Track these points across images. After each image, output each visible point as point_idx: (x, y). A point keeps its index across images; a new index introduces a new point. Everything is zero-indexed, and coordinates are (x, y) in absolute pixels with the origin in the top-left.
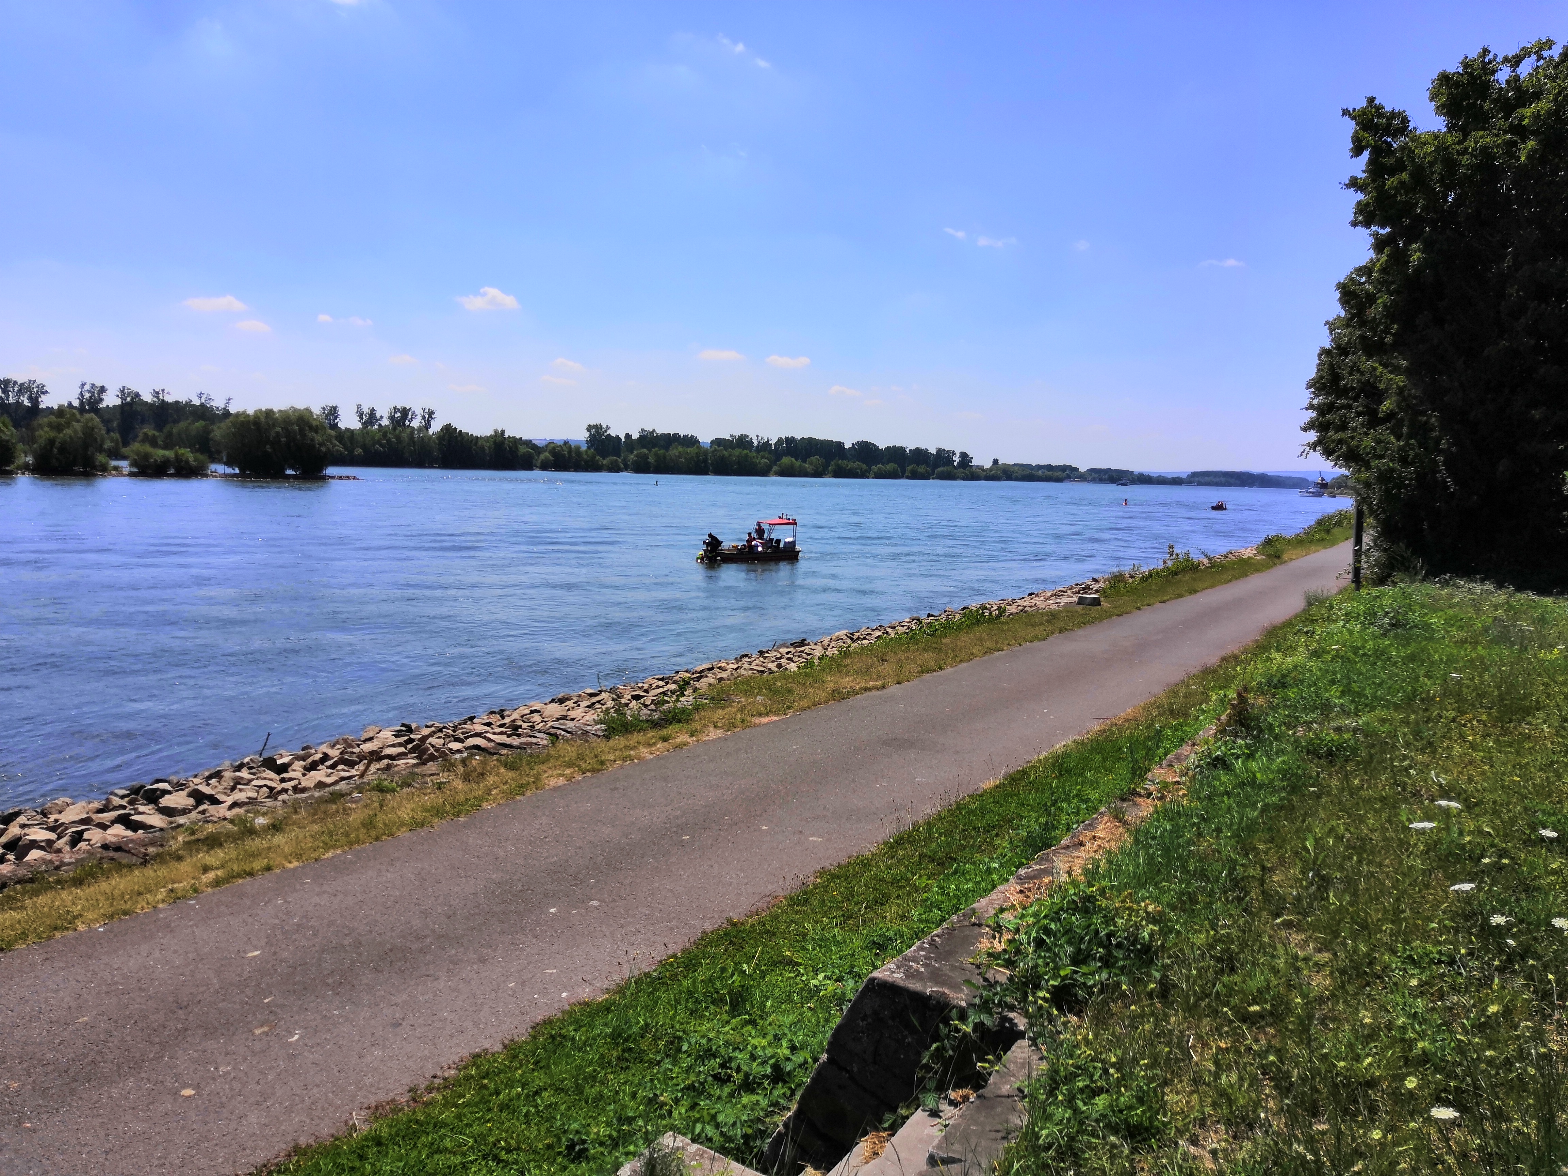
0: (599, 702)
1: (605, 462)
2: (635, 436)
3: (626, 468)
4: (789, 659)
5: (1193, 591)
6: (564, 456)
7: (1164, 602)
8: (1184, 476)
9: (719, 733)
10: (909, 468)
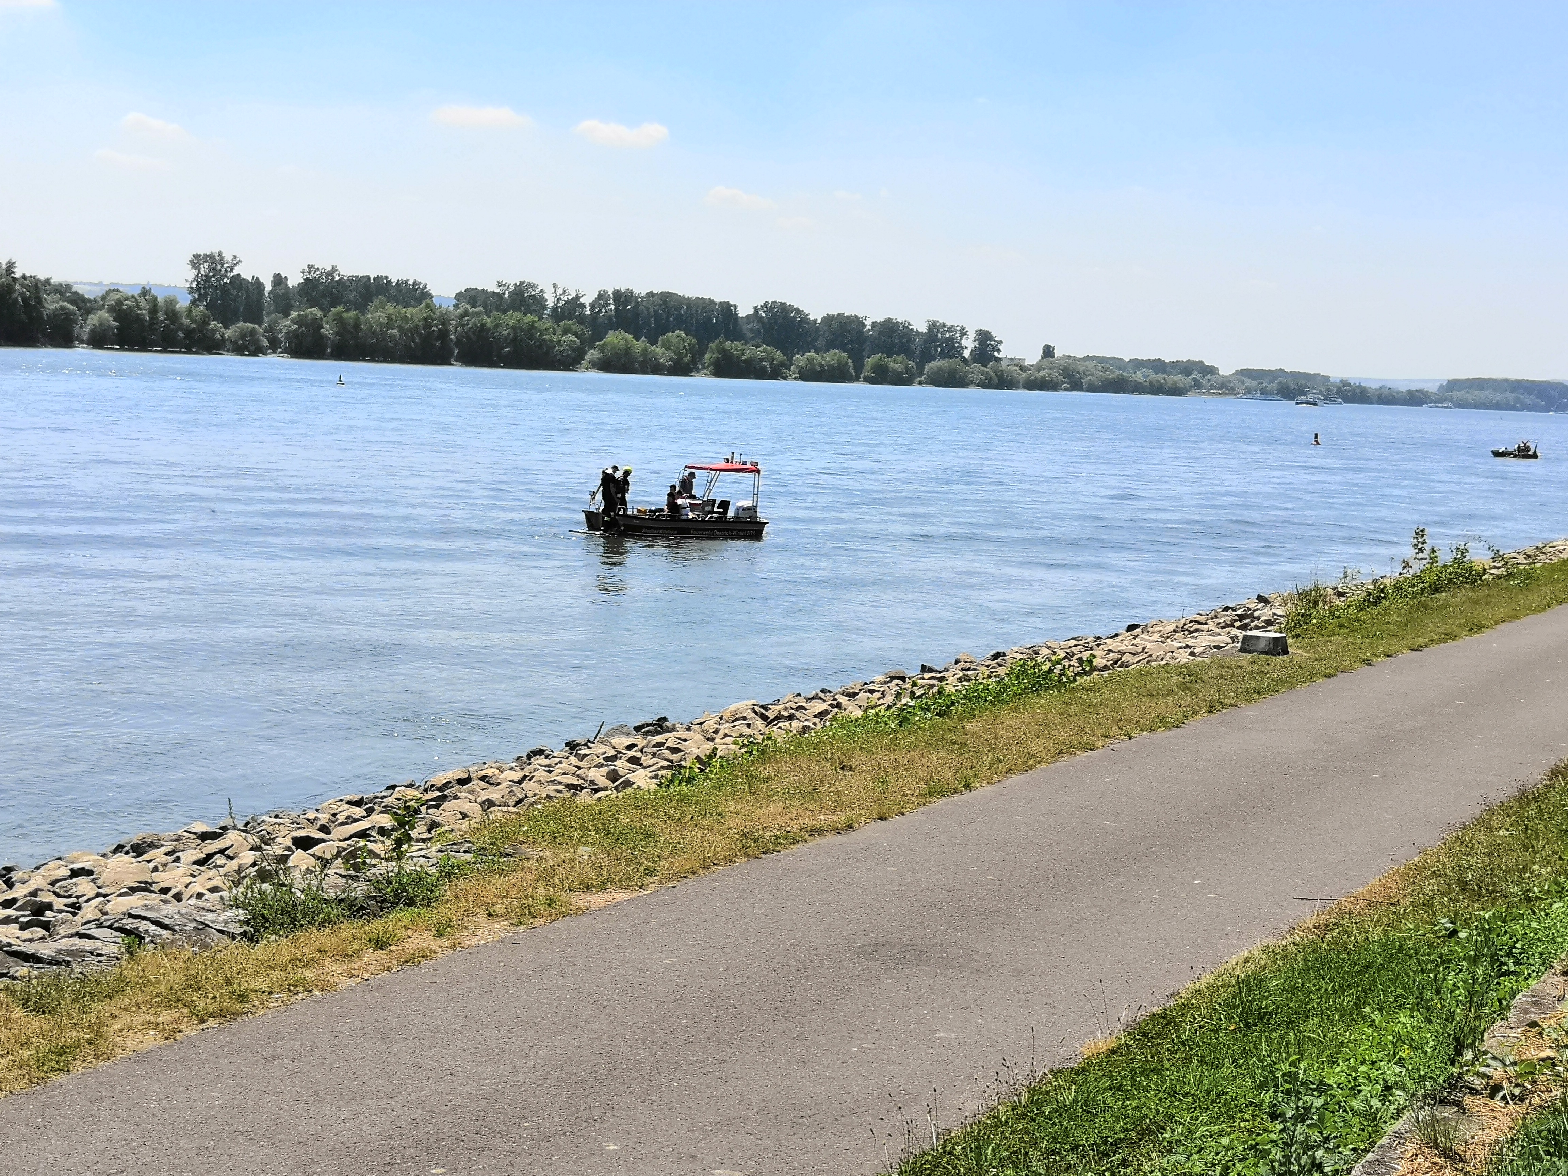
0: (222, 852)
1: (228, 333)
2: (294, 280)
3: (274, 346)
4: (634, 761)
5: (1475, 627)
6: (139, 319)
7: (1418, 649)
8: (1432, 388)
9: (500, 928)
10: (871, 361)
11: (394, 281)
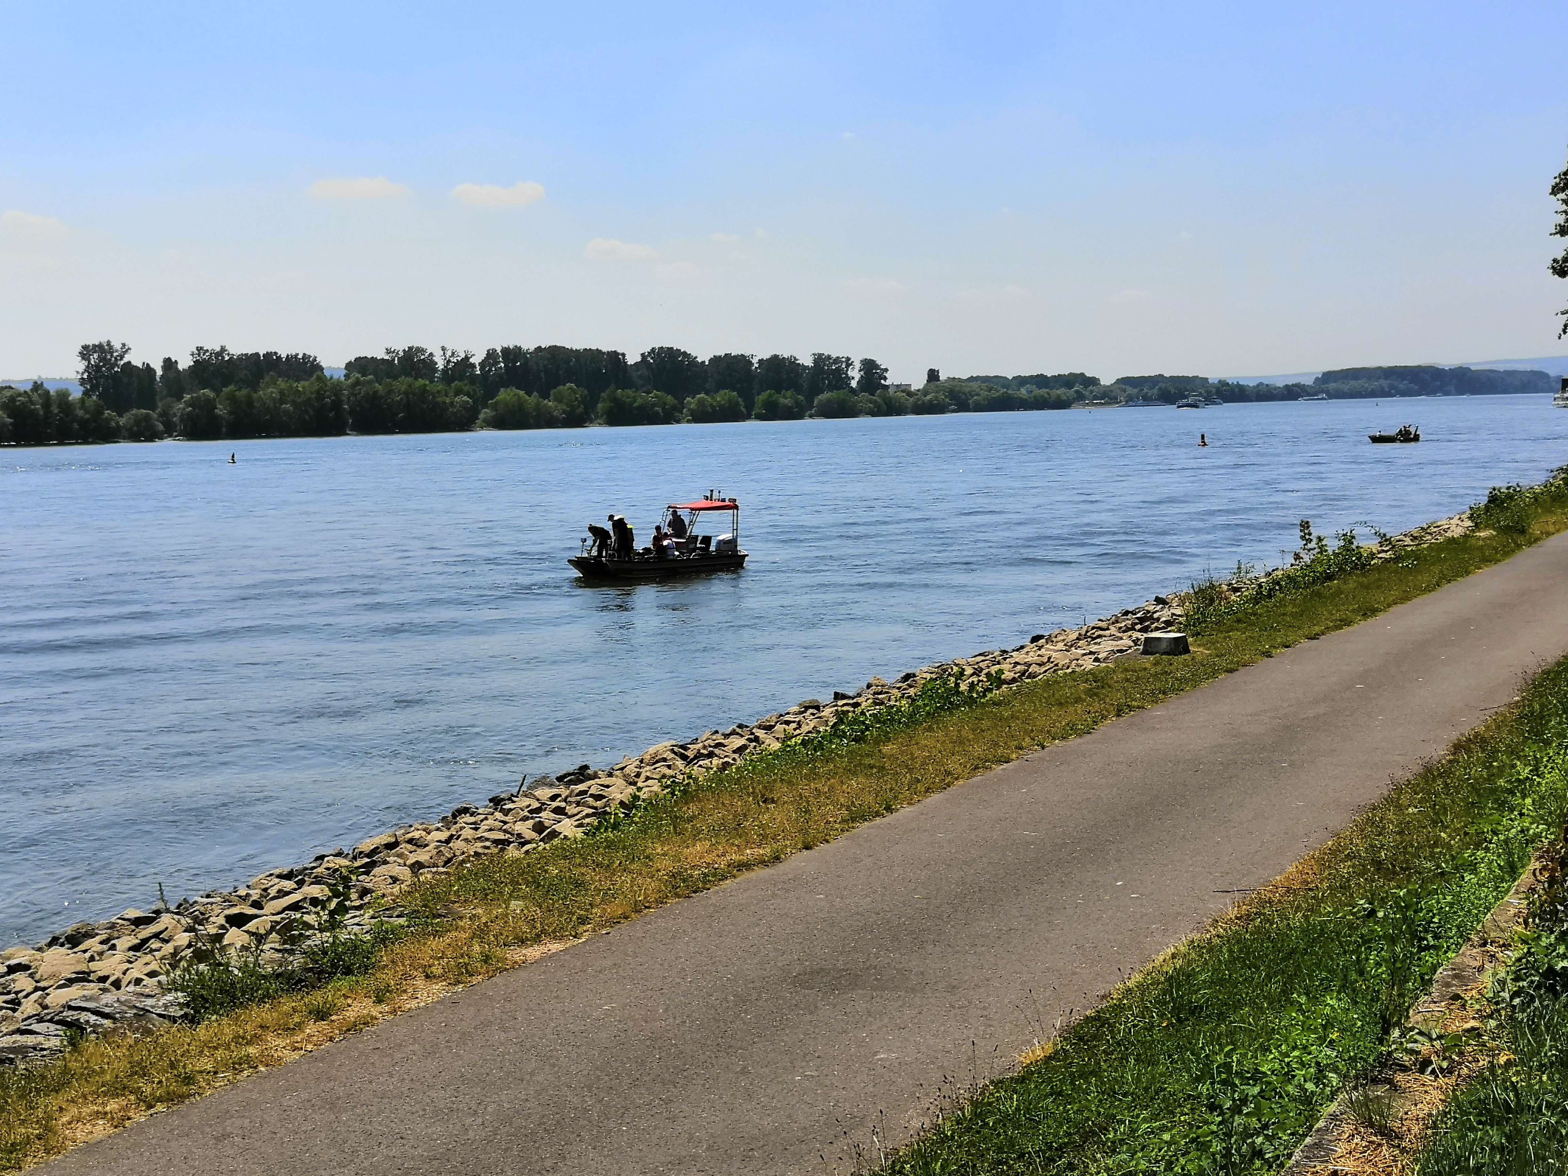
0: (156, 936)
1: (122, 421)
2: (185, 363)
3: (169, 431)
4: (559, 811)
5: (1369, 612)
6: (33, 414)
7: (1315, 638)
8: (1309, 381)
9: (438, 989)
10: (761, 398)
11: (284, 356)
